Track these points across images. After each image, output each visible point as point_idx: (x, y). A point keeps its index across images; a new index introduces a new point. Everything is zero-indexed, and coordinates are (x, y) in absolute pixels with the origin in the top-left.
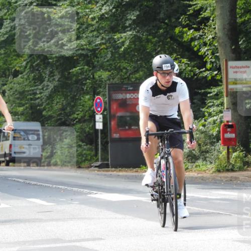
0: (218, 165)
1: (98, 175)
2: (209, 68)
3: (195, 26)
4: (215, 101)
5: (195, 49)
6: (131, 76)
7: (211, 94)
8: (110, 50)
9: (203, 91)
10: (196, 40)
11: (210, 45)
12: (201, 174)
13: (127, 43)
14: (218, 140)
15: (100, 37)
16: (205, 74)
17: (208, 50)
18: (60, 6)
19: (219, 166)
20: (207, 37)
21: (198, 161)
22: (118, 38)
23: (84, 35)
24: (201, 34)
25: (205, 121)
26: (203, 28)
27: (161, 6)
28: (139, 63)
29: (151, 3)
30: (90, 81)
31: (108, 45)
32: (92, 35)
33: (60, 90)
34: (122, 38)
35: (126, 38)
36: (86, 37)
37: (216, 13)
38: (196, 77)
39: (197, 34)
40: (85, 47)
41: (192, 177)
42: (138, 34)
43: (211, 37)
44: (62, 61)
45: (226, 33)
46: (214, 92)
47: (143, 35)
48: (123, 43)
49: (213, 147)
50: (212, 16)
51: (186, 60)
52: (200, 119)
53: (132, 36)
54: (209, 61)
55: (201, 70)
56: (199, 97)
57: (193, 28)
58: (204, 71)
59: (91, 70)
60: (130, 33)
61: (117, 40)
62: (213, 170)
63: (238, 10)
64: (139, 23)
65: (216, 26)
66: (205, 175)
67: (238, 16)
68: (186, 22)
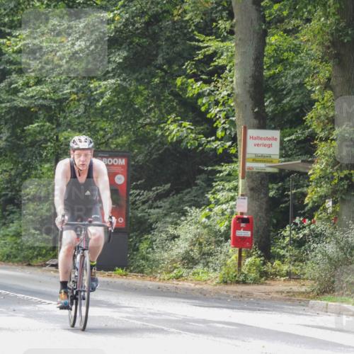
0: (224, 274)
1: (55, 277)
2: (220, 137)
3: (204, 77)
4: (226, 184)
5: (203, 109)
6: (110, 140)
7: (221, 174)
8: (84, 102)
9: (210, 168)
10: (205, 96)
11: (223, 104)
12: (200, 285)
13: (108, 95)
14: (227, 239)
15: (70, 84)
16: (215, 145)
17: (220, 111)
18: (16, 37)
19: (226, 276)
20: (220, 93)
21: (197, 267)
22: (95, 87)
23: (47, 79)
24: (213, 89)
25: (211, 210)
26: (216, 81)
27: (158, 46)
28: (123, 123)
29: (144, 40)
30: (52, 145)
31: (80, 95)
32: (59, 79)
33: (8, 154)
34: (100, 87)
35: (106, 88)
36: (51, 83)
37: (235, 61)
38: (201, 148)
39: (207, 88)
40: (48, 95)
41: (187, 289)
42: (124, 84)
43: (225, 93)
44: (13, 114)
45: (248, 89)
46: (225, 170)
47: (130, 85)
48: (102, 95)
49: (219, 248)
50: (230, 65)
51: (188, 123)
52: (203, 208)
53: (115, 86)
54: (220, 127)
55: (209, 139)
56: (203, 176)
57: (201, 79)
58: (213, 141)
59: (53, 129)
60: (113, 81)
61: (93, 90)
62: (218, 280)
63: (265, 59)
64: (126, 67)
65: (234, 79)
66: (205, 287)
67: (265, 67)
68: (191, 70)
